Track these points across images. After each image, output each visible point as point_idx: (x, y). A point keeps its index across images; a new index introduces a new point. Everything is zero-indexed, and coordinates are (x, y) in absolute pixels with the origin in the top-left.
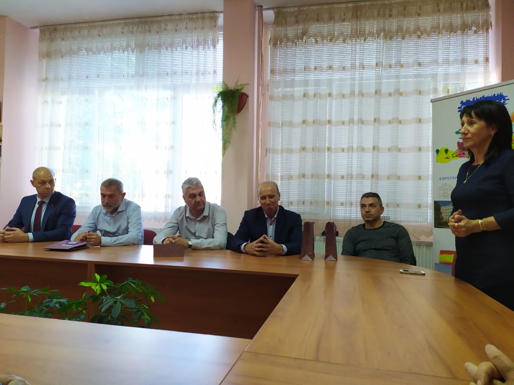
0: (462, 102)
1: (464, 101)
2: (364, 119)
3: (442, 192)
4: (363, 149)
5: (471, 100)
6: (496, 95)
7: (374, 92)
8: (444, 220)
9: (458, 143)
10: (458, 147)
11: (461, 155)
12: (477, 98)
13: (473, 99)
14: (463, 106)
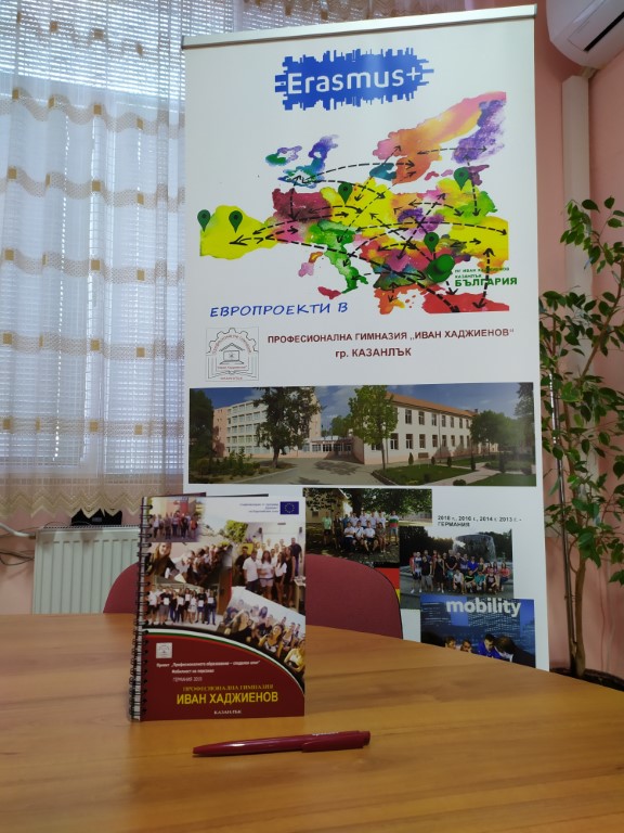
0: (288, 62)
1: (296, 59)
3: (220, 357)
5: (320, 59)
6: (395, 54)
8: (226, 454)
9: (276, 193)
10: (275, 207)
11: (285, 235)
12: (338, 55)
13: (326, 56)
14: (291, 76)
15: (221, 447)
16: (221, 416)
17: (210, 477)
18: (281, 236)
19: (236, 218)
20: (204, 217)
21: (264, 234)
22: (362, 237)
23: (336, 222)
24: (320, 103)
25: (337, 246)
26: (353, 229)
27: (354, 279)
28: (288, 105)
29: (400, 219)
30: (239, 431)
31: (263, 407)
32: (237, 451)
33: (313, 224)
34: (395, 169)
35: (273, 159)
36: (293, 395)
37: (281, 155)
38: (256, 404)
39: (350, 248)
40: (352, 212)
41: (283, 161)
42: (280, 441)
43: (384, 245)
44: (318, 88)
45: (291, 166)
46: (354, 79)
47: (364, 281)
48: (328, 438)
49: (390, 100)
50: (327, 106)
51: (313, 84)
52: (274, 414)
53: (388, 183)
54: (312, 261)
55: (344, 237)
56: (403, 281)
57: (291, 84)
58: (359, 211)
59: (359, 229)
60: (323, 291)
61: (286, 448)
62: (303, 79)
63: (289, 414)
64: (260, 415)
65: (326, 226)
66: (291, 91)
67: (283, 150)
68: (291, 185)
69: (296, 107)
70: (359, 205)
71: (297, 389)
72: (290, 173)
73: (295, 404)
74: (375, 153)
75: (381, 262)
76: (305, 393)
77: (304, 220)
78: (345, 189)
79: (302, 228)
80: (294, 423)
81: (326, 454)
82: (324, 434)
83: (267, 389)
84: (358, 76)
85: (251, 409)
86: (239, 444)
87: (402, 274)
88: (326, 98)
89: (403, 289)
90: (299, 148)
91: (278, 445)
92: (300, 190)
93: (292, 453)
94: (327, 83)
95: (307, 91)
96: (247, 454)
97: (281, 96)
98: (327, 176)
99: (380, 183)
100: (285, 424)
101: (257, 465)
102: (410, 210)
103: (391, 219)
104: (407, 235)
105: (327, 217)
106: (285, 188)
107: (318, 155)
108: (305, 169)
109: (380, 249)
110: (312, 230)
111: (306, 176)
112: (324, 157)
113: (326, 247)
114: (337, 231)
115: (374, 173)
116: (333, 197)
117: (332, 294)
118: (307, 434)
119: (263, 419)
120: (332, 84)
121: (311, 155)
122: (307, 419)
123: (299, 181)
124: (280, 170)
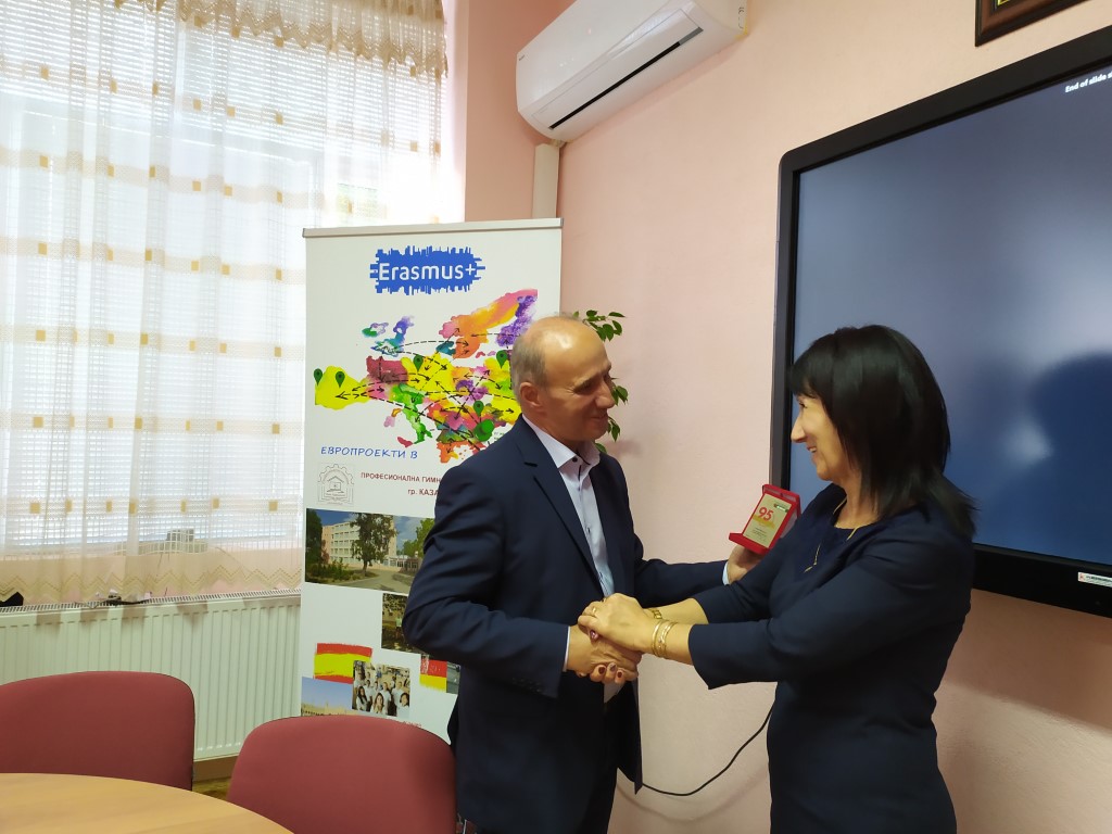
0: (380, 254)
1: (386, 252)
2: (112, 244)
3: (328, 486)
4: (109, 339)
5: (403, 253)
6: (457, 252)
7: (146, 168)
9: (369, 359)
10: (369, 369)
11: (375, 393)
12: (416, 250)
13: (408, 250)
14: (382, 265)
15: (326, 556)
16: (328, 532)
17: (319, 579)
18: (372, 394)
19: (340, 377)
20: (318, 374)
21: (359, 392)
22: (429, 400)
23: (411, 387)
24: (402, 289)
25: (411, 406)
26: (423, 393)
27: (423, 433)
28: (379, 290)
29: (457, 387)
30: (340, 544)
31: (357, 528)
32: (338, 560)
33: (395, 386)
34: (454, 346)
35: (367, 332)
36: (378, 520)
37: (373, 329)
38: (352, 525)
39: (420, 408)
40: (422, 379)
41: (374, 334)
42: (368, 556)
43: (445, 407)
44: (401, 277)
45: (380, 338)
46: (427, 271)
47: (429, 435)
48: (401, 557)
49: (453, 290)
50: (407, 292)
51: (398, 273)
52: (365, 534)
53: (450, 357)
54: (393, 416)
55: (416, 399)
56: (457, 438)
57: (382, 272)
58: (428, 379)
59: (427, 394)
60: (401, 440)
61: (372, 561)
62: (390, 268)
63: (375, 535)
64: (354, 533)
65: (404, 388)
66: (381, 278)
67: (375, 325)
68: (380, 354)
69: (385, 290)
70: (427, 374)
71: (381, 516)
72: (380, 344)
73: (380, 528)
74: (440, 333)
75: (442, 421)
76: (387, 519)
77: (389, 382)
78: (418, 360)
79: (387, 388)
80: (378, 542)
81: (399, 569)
82: (398, 553)
83: (360, 514)
84: (430, 269)
85: (348, 529)
86: (339, 555)
87: (457, 432)
88: (406, 285)
89: (459, 444)
90: (386, 324)
91: (367, 558)
92: (387, 358)
93: (376, 565)
94: (407, 273)
95: (393, 278)
96: (344, 562)
97: (374, 282)
98: (406, 349)
99: (444, 357)
100: (372, 542)
101: (352, 573)
102: (465, 381)
103: (451, 387)
104: (462, 400)
105: (405, 381)
106: (376, 355)
107: (400, 330)
108: (391, 341)
109: (443, 411)
110: (395, 391)
111: (391, 347)
112: (404, 332)
113: (403, 405)
114: (411, 394)
115: (440, 349)
116: (409, 366)
117: (407, 444)
118: (387, 552)
119: (356, 537)
120: (411, 275)
121: (395, 330)
122: (387, 539)
123: (386, 351)
124: (372, 341)
